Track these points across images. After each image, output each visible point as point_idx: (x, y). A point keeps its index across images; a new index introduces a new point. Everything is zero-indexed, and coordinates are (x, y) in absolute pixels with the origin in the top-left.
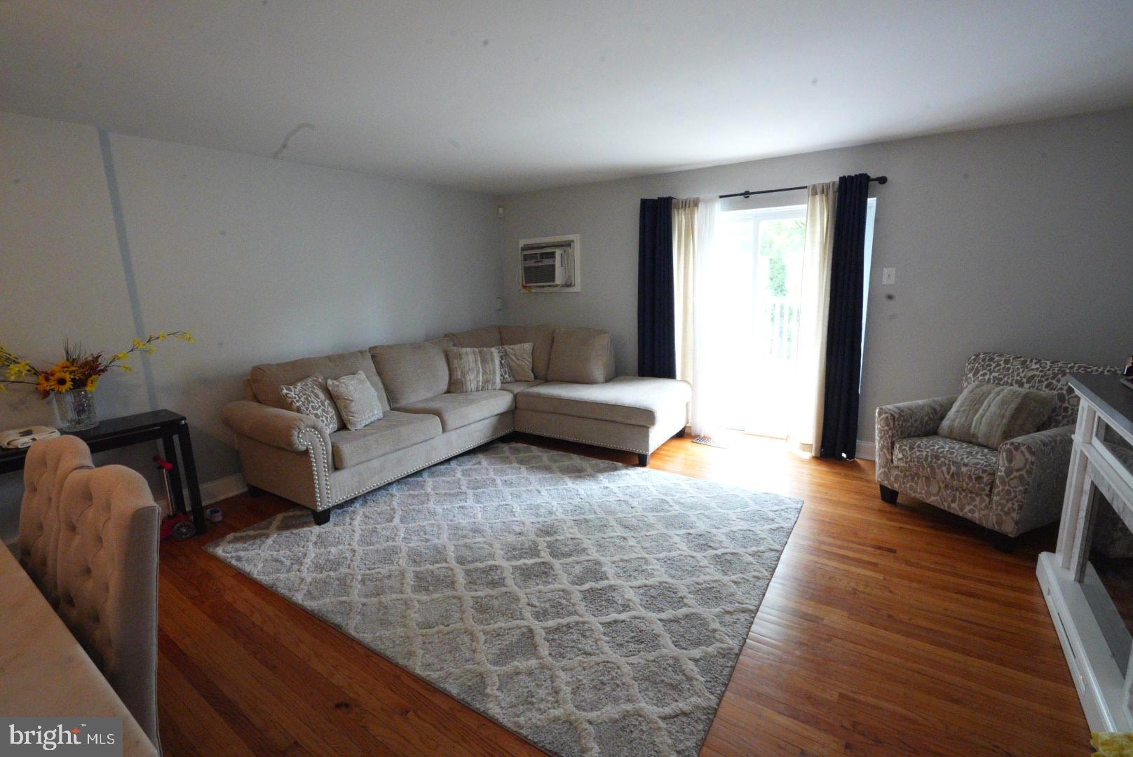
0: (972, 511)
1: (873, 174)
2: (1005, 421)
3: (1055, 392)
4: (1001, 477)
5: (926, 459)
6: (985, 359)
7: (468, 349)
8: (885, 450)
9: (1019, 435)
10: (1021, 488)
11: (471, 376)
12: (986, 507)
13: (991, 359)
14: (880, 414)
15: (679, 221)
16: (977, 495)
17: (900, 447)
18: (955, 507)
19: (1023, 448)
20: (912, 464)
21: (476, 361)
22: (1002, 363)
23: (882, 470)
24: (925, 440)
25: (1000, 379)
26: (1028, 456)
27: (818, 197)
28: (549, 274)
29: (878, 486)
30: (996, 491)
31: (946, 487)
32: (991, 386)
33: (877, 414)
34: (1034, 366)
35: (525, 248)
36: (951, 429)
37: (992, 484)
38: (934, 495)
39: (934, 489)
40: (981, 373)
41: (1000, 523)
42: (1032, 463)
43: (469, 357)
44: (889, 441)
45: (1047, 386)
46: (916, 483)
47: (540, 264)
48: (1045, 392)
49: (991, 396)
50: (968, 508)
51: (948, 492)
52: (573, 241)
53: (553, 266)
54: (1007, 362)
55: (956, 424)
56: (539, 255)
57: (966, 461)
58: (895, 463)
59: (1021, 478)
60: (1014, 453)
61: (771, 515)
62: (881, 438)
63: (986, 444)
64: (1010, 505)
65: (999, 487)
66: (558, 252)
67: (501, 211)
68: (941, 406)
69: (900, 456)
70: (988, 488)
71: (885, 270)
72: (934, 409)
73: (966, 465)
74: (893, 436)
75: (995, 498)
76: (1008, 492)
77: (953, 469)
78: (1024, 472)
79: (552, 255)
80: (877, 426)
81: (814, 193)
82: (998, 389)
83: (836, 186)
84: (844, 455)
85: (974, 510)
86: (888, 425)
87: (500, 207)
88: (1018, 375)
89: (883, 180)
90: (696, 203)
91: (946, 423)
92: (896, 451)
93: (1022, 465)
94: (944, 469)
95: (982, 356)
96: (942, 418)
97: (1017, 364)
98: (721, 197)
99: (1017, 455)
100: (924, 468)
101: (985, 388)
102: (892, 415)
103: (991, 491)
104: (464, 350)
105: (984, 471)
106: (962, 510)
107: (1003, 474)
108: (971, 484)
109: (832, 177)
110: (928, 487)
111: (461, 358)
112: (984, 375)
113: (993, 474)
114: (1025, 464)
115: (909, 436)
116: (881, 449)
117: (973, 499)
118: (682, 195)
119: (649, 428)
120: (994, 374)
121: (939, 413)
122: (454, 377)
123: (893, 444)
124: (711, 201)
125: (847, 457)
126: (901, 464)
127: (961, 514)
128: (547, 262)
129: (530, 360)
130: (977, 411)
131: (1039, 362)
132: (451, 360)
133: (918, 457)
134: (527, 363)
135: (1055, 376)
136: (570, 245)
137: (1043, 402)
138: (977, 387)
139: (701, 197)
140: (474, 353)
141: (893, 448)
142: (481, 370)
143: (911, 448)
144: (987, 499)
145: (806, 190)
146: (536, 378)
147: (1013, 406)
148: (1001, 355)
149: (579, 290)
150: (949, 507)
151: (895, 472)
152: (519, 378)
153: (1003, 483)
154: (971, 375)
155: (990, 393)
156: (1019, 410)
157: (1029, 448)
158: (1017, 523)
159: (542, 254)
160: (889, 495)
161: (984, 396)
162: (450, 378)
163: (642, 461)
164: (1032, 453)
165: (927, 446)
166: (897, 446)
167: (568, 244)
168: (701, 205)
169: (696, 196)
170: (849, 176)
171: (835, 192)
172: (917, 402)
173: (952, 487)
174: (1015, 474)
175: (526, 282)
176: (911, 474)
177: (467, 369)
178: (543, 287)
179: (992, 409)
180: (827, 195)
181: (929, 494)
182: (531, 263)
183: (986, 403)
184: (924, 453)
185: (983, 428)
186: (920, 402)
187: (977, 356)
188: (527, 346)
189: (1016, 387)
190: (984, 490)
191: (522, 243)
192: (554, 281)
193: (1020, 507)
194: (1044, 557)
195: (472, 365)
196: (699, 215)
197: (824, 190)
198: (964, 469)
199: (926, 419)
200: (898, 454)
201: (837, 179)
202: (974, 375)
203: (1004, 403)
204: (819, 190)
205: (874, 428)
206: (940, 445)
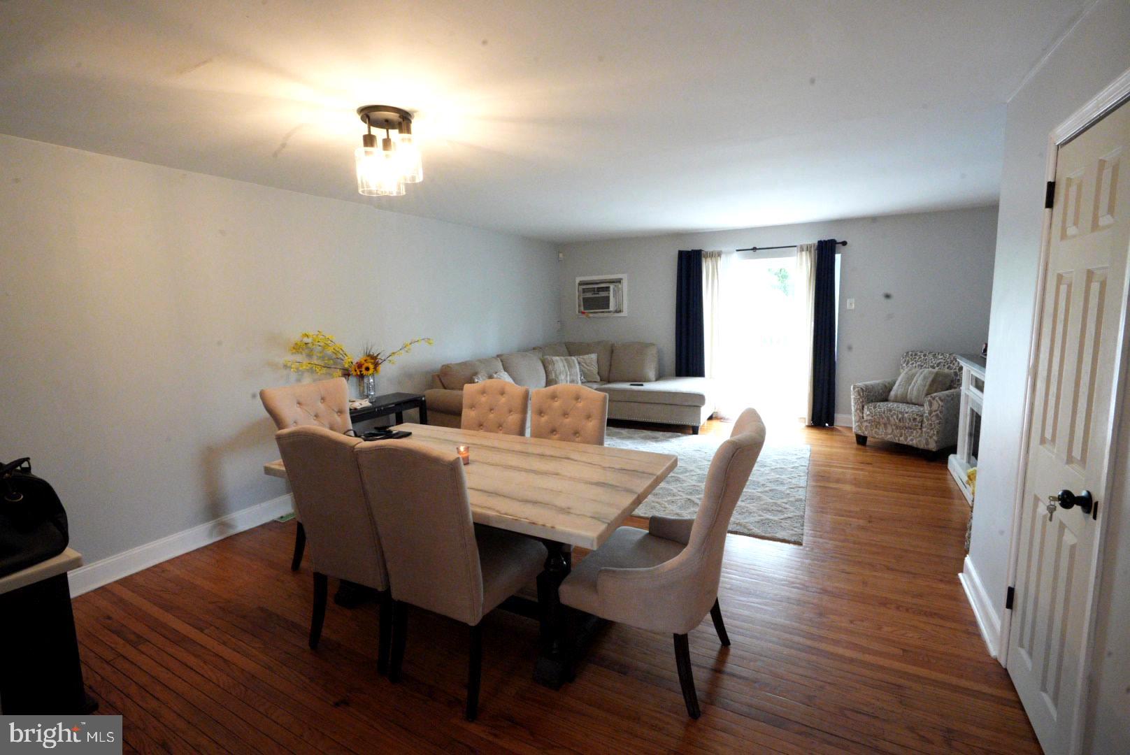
0: (912, 440)
1: (839, 239)
2: (927, 388)
3: (952, 371)
4: (927, 416)
5: (884, 413)
6: (912, 356)
7: (557, 358)
8: (858, 411)
9: (936, 392)
10: (938, 421)
11: (562, 377)
12: (920, 436)
13: (916, 355)
14: (854, 388)
15: (707, 267)
16: (914, 430)
17: (868, 408)
18: (902, 440)
19: (937, 398)
20: (876, 417)
21: (564, 366)
22: (922, 356)
23: (857, 424)
24: (882, 403)
25: (922, 366)
26: (940, 402)
27: (804, 253)
28: (603, 304)
29: (854, 435)
30: (924, 425)
31: (897, 428)
32: (917, 369)
33: (852, 389)
34: (940, 357)
35: (581, 284)
36: (896, 396)
37: (922, 422)
38: (890, 434)
39: (889, 431)
40: (911, 363)
41: (927, 443)
42: (942, 406)
43: (559, 363)
44: (861, 405)
45: (948, 368)
46: (879, 429)
47: (597, 296)
48: (946, 371)
49: (918, 374)
50: (909, 439)
51: (898, 431)
52: (621, 279)
53: (608, 298)
54: (925, 355)
55: (899, 393)
56: (596, 290)
57: (907, 410)
58: (865, 418)
59: (937, 415)
60: (933, 401)
61: (795, 453)
62: (855, 403)
63: (916, 402)
64: (932, 432)
65: (926, 423)
66: (612, 287)
67: (561, 255)
68: (889, 383)
69: (868, 413)
70: (920, 424)
71: (848, 301)
72: (885, 386)
73: (907, 413)
74: (863, 402)
75: (924, 430)
76: (931, 425)
77: (900, 416)
78: (938, 412)
79: (607, 289)
80: (852, 397)
81: (802, 250)
82: (921, 371)
83: (816, 247)
84: (827, 425)
85: (914, 439)
86: (859, 395)
87: (559, 252)
88: (932, 362)
89: (844, 243)
90: (719, 254)
91: (892, 393)
92: (865, 410)
93: (937, 408)
94: (895, 417)
95: (910, 353)
96: (890, 390)
97: (931, 356)
98: (737, 250)
99: (935, 402)
100: (883, 418)
101: (914, 371)
102: (861, 388)
103: (921, 426)
104: (555, 358)
105: (917, 415)
106: (906, 440)
107: (927, 415)
108: (910, 423)
109: (814, 241)
110: (886, 430)
111: (554, 364)
112: (913, 364)
113: (922, 416)
114: (939, 407)
115: (872, 401)
116: (856, 411)
117: (912, 432)
118: (707, 248)
119: (700, 407)
120: (918, 363)
121: (888, 388)
122: (550, 377)
123: (863, 407)
124: (729, 253)
125: (829, 425)
126: (869, 418)
127: (905, 443)
128: (603, 294)
129: (597, 366)
130: (911, 383)
131: (942, 354)
132: (547, 365)
133: (879, 412)
134: (595, 369)
135: (952, 361)
136: (620, 282)
137: (947, 376)
138: (910, 370)
139: (723, 249)
140: (561, 360)
141: (863, 409)
142: (569, 373)
143: (875, 407)
144: (920, 431)
145: (796, 248)
146: (601, 380)
147: (930, 379)
148: (921, 352)
149: (626, 315)
150: (899, 440)
151: (865, 424)
152: (590, 379)
153: (928, 420)
154: (905, 365)
155: (917, 373)
156: (933, 381)
157: (940, 398)
158: (936, 442)
159: (598, 288)
160: (861, 440)
161: (914, 375)
162: (547, 378)
163: (695, 431)
164: (942, 401)
165: (883, 406)
166: (866, 407)
167: (619, 281)
168: (723, 256)
169: (719, 250)
170: (824, 241)
171: (815, 250)
172: (875, 381)
173: (900, 427)
174: (934, 413)
175: (585, 308)
176: (875, 423)
177: (558, 372)
178: (597, 312)
179: (919, 382)
180: (810, 251)
181: (886, 434)
182: (589, 295)
183: (915, 379)
184: (883, 409)
185: (915, 393)
186: (877, 382)
187: (907, 353)
188: (594, 356)
189: (930, 369)
190: (918, 426)
191: (578, 280)
192: (608, 308)
193: (937, 432)
194: (951, 457)
195: (562, 368)
196: (722, 262)
197: (808, 248)
198: (906, 415)
199: (881, 391)
200: (866, 412)
201: (816, 242)
202: (907, 364)
203: (925, 378)
204: (805, 248)
205: (850, 398)
206: (890, 405)
